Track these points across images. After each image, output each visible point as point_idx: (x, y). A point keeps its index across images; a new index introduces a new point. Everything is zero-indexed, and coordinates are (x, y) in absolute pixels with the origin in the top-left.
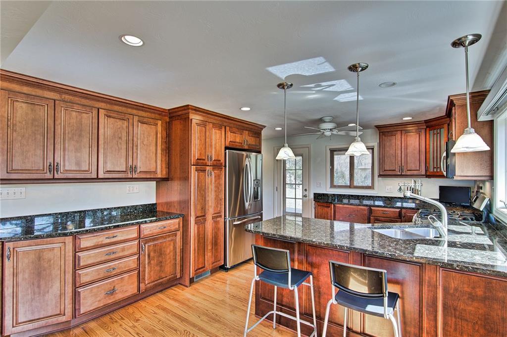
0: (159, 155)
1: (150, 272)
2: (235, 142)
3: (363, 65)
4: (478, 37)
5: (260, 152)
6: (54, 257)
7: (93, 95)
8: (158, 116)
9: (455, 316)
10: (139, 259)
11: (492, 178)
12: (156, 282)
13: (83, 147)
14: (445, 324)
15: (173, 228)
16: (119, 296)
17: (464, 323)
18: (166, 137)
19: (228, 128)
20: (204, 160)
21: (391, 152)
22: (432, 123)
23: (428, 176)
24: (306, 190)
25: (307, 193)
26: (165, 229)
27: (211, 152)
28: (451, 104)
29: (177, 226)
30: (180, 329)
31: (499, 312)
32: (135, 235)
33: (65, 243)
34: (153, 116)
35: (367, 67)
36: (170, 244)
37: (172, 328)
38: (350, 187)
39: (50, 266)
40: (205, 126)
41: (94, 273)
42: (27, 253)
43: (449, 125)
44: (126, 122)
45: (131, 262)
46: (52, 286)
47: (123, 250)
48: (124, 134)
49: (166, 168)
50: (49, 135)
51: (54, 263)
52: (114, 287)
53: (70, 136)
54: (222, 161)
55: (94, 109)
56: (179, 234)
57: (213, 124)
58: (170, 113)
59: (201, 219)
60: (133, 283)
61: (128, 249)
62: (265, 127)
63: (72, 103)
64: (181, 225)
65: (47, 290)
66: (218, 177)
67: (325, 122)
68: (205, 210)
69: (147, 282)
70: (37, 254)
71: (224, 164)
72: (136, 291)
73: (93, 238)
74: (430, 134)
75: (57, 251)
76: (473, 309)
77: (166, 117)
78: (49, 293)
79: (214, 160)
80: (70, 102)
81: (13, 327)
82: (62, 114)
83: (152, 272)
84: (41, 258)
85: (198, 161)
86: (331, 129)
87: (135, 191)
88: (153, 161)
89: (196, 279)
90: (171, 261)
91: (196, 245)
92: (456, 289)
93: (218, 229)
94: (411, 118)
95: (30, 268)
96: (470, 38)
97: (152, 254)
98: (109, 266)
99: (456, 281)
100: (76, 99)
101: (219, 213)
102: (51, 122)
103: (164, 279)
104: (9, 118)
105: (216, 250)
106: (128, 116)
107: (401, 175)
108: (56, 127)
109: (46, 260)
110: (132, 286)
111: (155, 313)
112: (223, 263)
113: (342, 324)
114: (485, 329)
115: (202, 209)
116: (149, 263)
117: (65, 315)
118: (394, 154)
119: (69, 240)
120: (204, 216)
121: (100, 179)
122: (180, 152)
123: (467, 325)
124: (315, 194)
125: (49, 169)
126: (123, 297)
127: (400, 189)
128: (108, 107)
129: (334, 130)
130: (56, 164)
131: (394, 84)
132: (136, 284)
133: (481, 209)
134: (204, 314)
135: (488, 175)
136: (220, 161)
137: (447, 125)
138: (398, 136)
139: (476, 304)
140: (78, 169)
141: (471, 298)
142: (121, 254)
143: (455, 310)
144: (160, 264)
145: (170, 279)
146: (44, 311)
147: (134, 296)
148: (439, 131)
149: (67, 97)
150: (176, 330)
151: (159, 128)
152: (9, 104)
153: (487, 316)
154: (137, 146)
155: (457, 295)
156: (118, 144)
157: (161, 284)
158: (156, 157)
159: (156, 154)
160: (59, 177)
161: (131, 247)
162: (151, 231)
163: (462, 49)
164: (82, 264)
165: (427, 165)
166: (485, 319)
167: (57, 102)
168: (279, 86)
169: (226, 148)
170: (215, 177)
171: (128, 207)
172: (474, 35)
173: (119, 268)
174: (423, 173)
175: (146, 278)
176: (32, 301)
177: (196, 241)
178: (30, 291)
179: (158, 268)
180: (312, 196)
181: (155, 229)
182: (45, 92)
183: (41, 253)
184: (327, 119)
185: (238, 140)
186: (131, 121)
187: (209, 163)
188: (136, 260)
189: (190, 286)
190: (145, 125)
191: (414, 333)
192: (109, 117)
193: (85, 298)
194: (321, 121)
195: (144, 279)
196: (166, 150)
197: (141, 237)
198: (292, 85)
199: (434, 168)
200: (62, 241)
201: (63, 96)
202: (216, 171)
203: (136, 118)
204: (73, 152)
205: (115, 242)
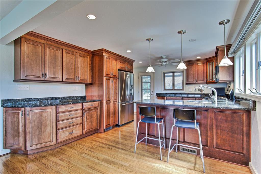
0: (88, 72)
1: (87, 125)
2: (122, 67)
3: (184, 31)
4: (228, 21)
5: (132, 73)
6: (47, 115)
7: (60, 42)
8: (88, 54)
9: (220, 130)
10: (82, 119)
11: (233, 80)
12: (89, 130)
13: (56, 67)
14: (217, 133)
15: (96, 106)
16: (75, 135)
17: (224, 132)
18: (91, 64)
19: (119, 60)
20: (109, 75)
21: (191, 73)
22: (209, 60)
23: (207, 83)
24: (152, 92)
25: (153, 93)
26: (93, 106)
27: (112, 71)
28: (217, 50)
29: (98, 105)
30: (105, 147)
31: (236, 126)
32: (81, 108)
33: (52, 109)
34: (86, 53)
35: (186, 32)
36: (95, 113)
37: (101, 147)
38: (173, 90)
39: (46, 119)
40: (110, 59)
41: (64, 124)
42: (36, 113)
43: (216, 60)
44: (74, 56)
45: (79, 120)
46: (47, 128)
47: (76, 114)
48: (74, 61)
49: (91, 78)
50: (42, 60)
51: (47, 118)
52: (73, 131)
53: (51, 61)
54: (117, 76)
55: (61, 49)
56: (99, 108)
57: (113, 58)
58: (93, 53)
59: (108, 102)
60: (80, 130)
61: (78, 114)
62: (135, 61)
63: (51, 46)
64: (99, 105)
65: (45, 130)
66: (115, 83)
67: (163, 58)
68: (110, 98)
69: (86, 130)
70: (40, 114)
71: (117, 77)
72: (81, 134)
73: (64, 108)
74: (208, 65)
75: (49, 113)
76: (227, 126)
77: (91, 55)
78: (46, 132)
79: (114, 75)
80: (50, 45)
81: (30, 147)
82: (47, 51)
83: (88, 125)
84: (42, 116)
85: (107, 75)
86: (166, 62)
87: (77, 89)
88: (86, 75)
89: (106, 130)
90: (95, 121)
91: (107, 114)
92: (221, 119)
93: (115, 107)
94: (200, 57)
95: (37, 120)
96: (226, 21)
97: (88, 117)
98: (71, 121)
99: (221, 116)
100: (53, 44)
101: (116, 100)
102: (43, 54)
103: (93, 129)
104: (26, 51)
105: (115, 117)
106: (75, 53)
107: (196, 83)
108: (45, 57)
109: (44, 117)
110: (80, 131)
111: (91, 142)
112: (117, 123)
113: (176, 139)
114: (231, 133)
115: (109, 97)
116: (87, 121)
117: (52, 142)
118: (193, 74)
119: (54, 108)
120: (110, 101)
121: (64, 82)
122: (98, 71)
123: (225, 132)
124: (156, 93)
125: (42, 76)
126: (76, 135)
127: (195, 90)
128: (67, 48)
129: (167, 62)
130: (45, 74)
131: (195, 40)
132: (81, 130)
133: (230, 94)
134: (114, 142)
135: (232, 79)
136: (116, 75)
137: (215, 60)
138: (194, 66)
139: (228, 124)
140: (54, 77)
141: (226, 122)
142: (75, 116)
143: (220, 127)
144: (91, 122)
145: (95, 129)
146: (44, 140)
147: (81, 135)
148: (212, 63)
149: (49, 43)
150: (103, 147)
151: (88, 59)
152: (26, 45)
153: (232, 128)
154: (79, 67)
155: (221, 121)
156: (71, 66)
157: (91, 131)
158: (87, 73)
159: (87, 71)
160: (47, 80)
161: (79, 113)
162: (87, 106)
163: (223, 26)
164: (59, 119)
165: (207, 78)
166: (231, 129)
167: (45, 45)
168: (147, 40)
169: (119, 70)
170: (114, 83)
171: (74, 97)
172: (227, 20)
173: (75, 122)
174: (205, 82)
175: (85, 128)
176: (38, 135)
177: (107, 112)
178: (37, 130)
179: (90, 124)
180: (155, 94)
181: (89, 106)
182: (40, 40)
183: (42, 114)
184: (164, 57)
185: (123, 66)
186: (76, 55)
187: (111, 76)
188: (81, 119)
189: (104, 133)
190: (82, 58)
191: (205, 138)
192: (67, 53)
193: (61, 135)
194: (162, 58)
195: (84, 128)
196: (91, 70)
197: (83, 109)
198: (153, 39)
199: (210, 79)
200: (51, 108)
201: (48, 42)
202: (114, 80)
203: (78, 54)
204: (52, 68)
205: (73, 110)
